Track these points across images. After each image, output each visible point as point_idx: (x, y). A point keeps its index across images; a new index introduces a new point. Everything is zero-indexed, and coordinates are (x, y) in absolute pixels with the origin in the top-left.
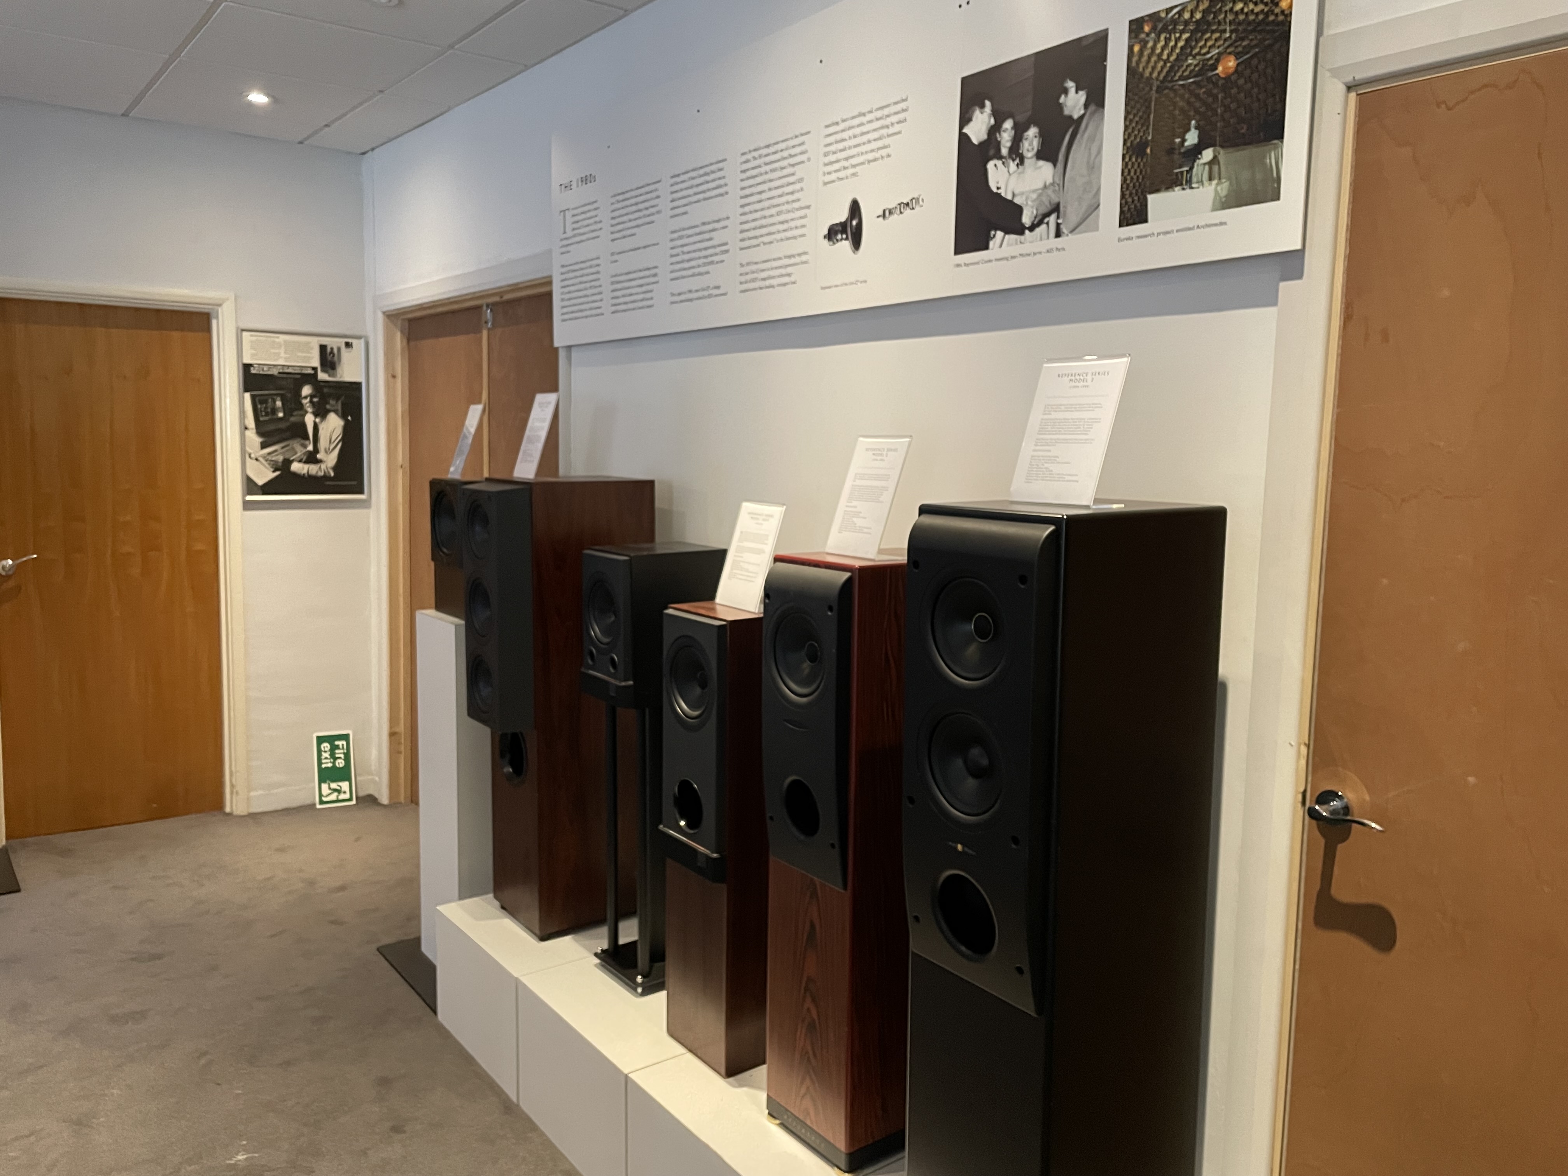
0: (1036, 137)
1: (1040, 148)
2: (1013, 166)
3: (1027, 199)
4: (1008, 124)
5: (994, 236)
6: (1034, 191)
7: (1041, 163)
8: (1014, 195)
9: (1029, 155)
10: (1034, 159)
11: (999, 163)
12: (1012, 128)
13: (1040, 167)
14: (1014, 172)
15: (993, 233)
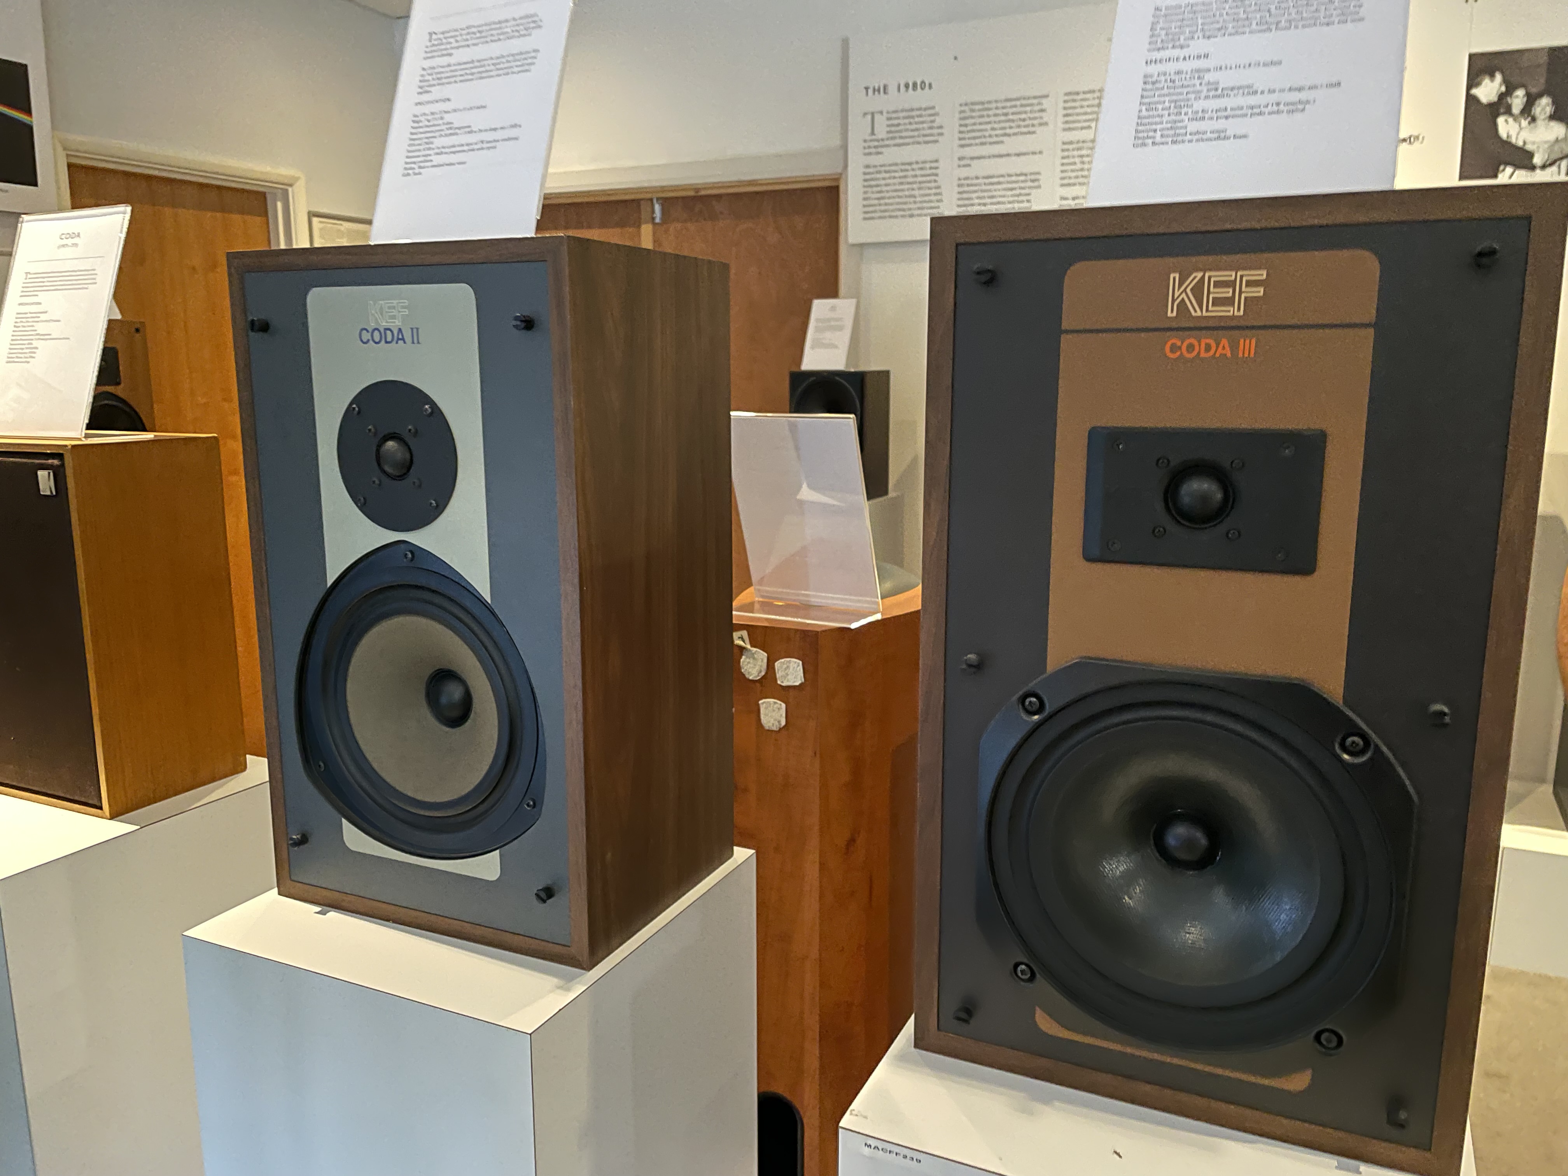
0: (1548, 105)
1: (1552, 113)
2: (1524, 123)
3: (1538, 147)
4: (1520, 93)
5: (1504, 170)
6: (1546, 142)
7: (1553, 124)
8: (1525, 143)
9: (1543, 117)
10: (1547, 121)
11: (1510, 120)
12: (1524, 96)
13: (1552, 127)
14: (1526, 128)
15: (1502, 168)
